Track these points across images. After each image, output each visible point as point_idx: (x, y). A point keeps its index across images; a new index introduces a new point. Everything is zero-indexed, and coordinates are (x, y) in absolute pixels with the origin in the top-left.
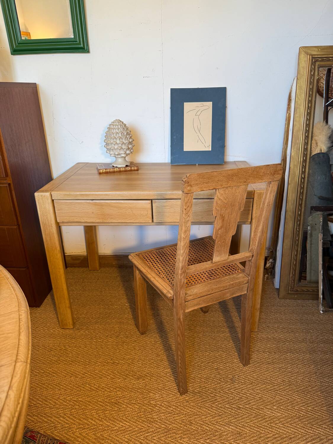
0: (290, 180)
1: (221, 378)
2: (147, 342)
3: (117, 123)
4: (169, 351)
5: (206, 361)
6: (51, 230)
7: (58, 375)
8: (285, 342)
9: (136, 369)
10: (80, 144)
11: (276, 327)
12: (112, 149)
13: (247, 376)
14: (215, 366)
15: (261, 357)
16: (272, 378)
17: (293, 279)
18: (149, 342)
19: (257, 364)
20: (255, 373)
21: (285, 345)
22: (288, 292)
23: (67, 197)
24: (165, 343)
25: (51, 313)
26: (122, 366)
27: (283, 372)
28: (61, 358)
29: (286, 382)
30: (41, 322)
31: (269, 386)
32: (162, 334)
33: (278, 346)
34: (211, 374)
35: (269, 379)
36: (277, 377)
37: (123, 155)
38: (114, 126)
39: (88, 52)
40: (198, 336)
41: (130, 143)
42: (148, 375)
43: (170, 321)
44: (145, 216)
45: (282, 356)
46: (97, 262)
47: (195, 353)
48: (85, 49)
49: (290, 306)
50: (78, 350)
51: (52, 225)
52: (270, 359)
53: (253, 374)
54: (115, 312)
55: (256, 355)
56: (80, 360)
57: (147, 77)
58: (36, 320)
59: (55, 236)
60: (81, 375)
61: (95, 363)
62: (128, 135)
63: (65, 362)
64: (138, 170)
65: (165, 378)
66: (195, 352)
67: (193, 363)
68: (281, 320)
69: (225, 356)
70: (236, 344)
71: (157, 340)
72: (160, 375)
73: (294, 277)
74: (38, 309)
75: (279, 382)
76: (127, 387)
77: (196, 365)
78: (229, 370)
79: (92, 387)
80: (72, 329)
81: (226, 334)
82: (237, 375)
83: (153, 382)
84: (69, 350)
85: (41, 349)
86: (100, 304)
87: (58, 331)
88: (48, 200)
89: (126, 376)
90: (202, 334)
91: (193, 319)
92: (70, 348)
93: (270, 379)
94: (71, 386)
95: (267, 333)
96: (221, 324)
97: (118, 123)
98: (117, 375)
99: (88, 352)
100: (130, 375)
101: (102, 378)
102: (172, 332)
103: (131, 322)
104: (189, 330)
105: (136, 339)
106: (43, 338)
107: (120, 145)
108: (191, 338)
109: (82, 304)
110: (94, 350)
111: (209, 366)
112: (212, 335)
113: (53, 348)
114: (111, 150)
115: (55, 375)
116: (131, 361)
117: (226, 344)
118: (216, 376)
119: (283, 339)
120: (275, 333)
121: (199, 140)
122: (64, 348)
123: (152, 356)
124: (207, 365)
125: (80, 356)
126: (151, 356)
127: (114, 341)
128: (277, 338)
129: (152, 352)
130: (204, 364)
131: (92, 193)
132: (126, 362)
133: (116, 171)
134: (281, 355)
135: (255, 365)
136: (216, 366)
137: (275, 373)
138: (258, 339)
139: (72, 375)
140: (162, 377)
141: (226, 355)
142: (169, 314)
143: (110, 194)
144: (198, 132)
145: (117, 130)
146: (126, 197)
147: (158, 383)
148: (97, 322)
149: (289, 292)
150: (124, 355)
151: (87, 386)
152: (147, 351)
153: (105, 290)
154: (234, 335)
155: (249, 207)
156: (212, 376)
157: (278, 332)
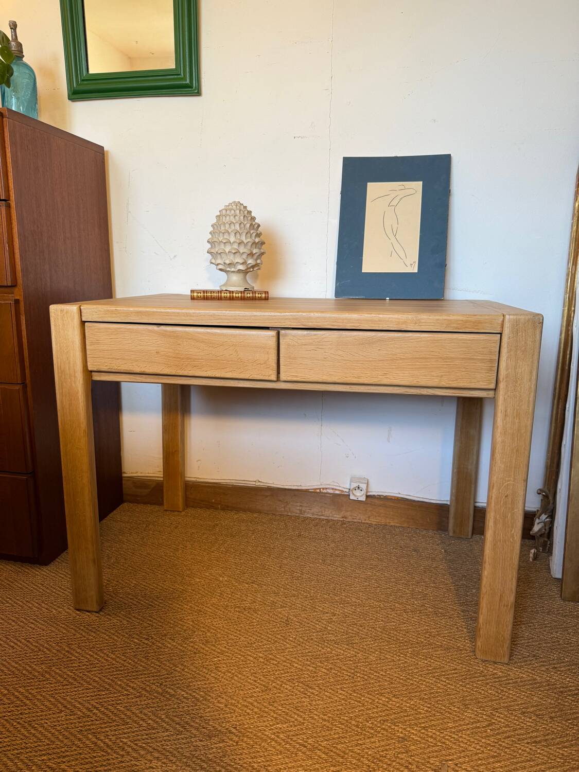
1: (410, 763)
3: (234, 207)
4: (294, 684)
5: (377, 717)
6: (73, 385)
7: (33, 704)
9: (209, 712)
10: (170, 259)
11: (554, 660)
12: (219, 252)
13: (478, 766)
14: (398, 731)
15: (515, 724)
18: (251, 659)
19: (504, 738)
20: (500, 762)
24: (288, 665)
25: (65, 578)
26: (179, 703)
28: (53, 668)
30: (40, 592)
32: (285, 645)
33: (559, 703)
34: (386, 750)
37: (241, 268)
38: (228, 212)
39: (198, 93)
40: (365, 659)
41: (256, 245)
42: (234, 731)
43: (307, 621)
44: (263, 364)
46: (181, 493)
47: (355, 694)
48: (191, 87)
50: (95, 656)
51: (76, 375)
52: (537, 731)
53: (493, 763)
54: (193, 590)
55: (502, 718)
56: (92, 677)
57: (300, 137)
58: (32, 589)
59: (80, 397)
60: (84, 710)
61: (123, 688)
62: (253, 229)
63: (59, 678)
64: (267, 300)
65: (273, 743)
67: (346, 718)
68: (567, 644)
69: (427, 711)
70: (455, 686)
71: (270, 656)
72: (263, 734)
74: (44, 568)
76: (178, 752)
77: (353, 722)
78: (433, 746)
80: (96, 612)
81: (432, 661)
82: (453, 760)
83: (244, 749)
84: (77, 655)
85: (19, 644)
86: (168, 571)
87: (67, 613)
88: (73, 320)
89: (182, 727)
90: (376, 655)
92: (79, 650)
94: (53, 731)
95: (533, 670)
96: (423, 640)
97: (236, 206)
98: (164, 721)
99: (114, 662)
100: (191, 726)
101: (127, 723)
102: (307, 644)
103: (221, 613)
104: (347, 645)
105: (224, 649)
106: (32, 623)
108: (350, 660)
109: (131, 568)
110: (128, 660)
111: (384, 729)
112: (399, 660)
113: (46, 645)
114: (219, 257)
115: (28, 702)
116: (202, 693)
117: (432, 684)
118: (399, 755)
119: (573, 688)
120: (552, 673)
121: (394, 251)
122: (67, 649)
123: (254, 688)
124: (379, 727)
125: (95, 669)
126: (250, 689)
127: (176, 648)
128: (556, 684)
129: (255, 681)
130: (372, 723)
131: (159, 310)
132: (190, 694)
133: (224, 296)
134: (568, 726)
135: (500, 743)
136: (402, 733)
138: (511, 681)
139: (63, 709)
140: (265, 741)
141: (429, 708)
142: (309, 607)
144: (392, 236)
145: (232, 217)
146: (227, 321)
147: (254, 752)
148: (150, 605)
150: (192, 678)
151: (90, 736)
152: (243, 677)
153: (183, 548)
154: (452, 665)
155: (491, 353)
156: (388, 754)
157: (559, 671)
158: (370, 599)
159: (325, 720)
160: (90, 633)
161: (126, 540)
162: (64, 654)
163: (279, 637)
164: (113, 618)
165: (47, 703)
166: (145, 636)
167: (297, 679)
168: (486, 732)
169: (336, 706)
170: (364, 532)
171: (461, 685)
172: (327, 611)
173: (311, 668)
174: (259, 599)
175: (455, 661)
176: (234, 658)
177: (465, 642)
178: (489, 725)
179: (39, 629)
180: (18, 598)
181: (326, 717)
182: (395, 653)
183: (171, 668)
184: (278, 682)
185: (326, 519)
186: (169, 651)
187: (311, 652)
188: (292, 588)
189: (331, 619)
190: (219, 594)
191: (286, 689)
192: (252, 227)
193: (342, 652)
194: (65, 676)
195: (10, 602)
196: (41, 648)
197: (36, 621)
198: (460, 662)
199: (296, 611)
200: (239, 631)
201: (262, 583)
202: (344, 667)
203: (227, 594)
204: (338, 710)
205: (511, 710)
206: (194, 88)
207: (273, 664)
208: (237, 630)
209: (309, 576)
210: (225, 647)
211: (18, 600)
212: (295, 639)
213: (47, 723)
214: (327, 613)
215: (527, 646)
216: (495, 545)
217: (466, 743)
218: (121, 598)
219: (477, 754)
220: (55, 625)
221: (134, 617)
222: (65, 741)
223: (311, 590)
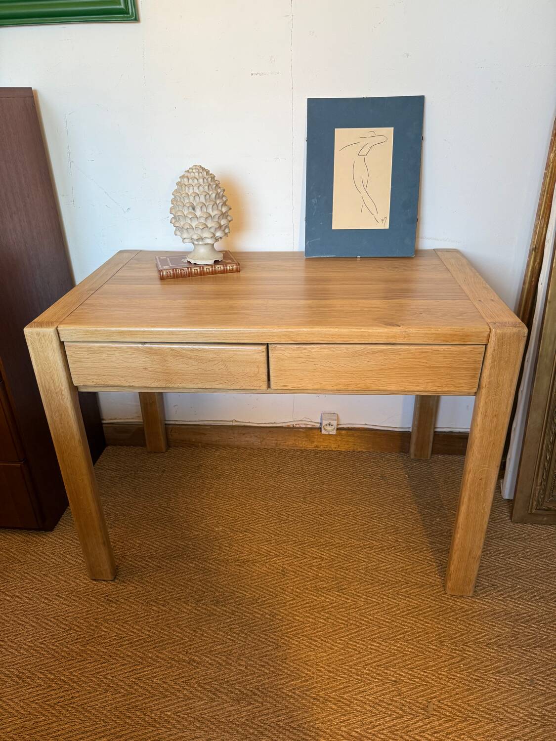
0: (551, 293)
1: (403, 705)
2: (257, 615)
3: (197, 174)
4: (299, 638)
5: (372, 663)
6: (61, 402)
7: (80, 686)
8: (528, 621)
9: (234, 676)
10: (125, 212)
11: (509, 588)
12: (186, 227)
13: (456, 700)
14: (390, 675)
15: (482, 656)
16: (507, 707)
17: (543, 487)
19: (474, 671)
20: (472, 694)
21: (529, 628)
22: (531, 511)
23: (91, 337)
24: (291, 618)
25: (72, 544)
26: (206, 670)
27: (529, 694)
29: (536, 718)
30: (53, 563)
31: (502, 725)
32: (285, 598)
33: (515, 631)
34: (383, 694)
35: (501, 710)
36: (516, 706)
37: (209, 241)
38: (191, 181)
39: (136, 19)
40: (355, 604)
41: (224, 215)
42: (257, 692)
43: (301, 570)
44: (253, 377)
45: (525, 654)
46: (162, 438)
47: (351, 643)
48: (128, 13)
49: (535, 540)
51: (63, 393)
52: (500, 661)
53: (468, 696)
54: (194, 546)
55: (472, 652)
56: (125, 651)
57: (258, 73)
58: (45, 560)
59: (70, 413)
60: (126, 687)
61: (154, 660)
62: (219, 198)
63: (95, 656)
64: (239, 272)
65: (292, 700)
66: (351, 641)
67: (347, 667)
68: (518, 570)
69: (411, 652)
70: (432, 624)
71: (275, 611)
72: (282, 692)
73: (545, 484)
74: (50, 534)
75: (521, 718)
76: (216, 719)
77: (353, 671)
78: (420, 686)
79: (147, 718)
80: (111, 580)
81: (411, 600)
82: (437, 697)
84: (105, 630)
85: (50, 624)
86: (166, 525)
87: (85, 584)
88: (51, 342)
89: (214, 694)
90: (363, 600)
91: (345, 566)
92: (106, 625)
93: (504, 709)
94: (105, 712)
95: (492, 600)
96: (400, 579)
97: (199, 173)
98: (197, 690)
99: (140, 634)
100: (220, 692)
101: (166, 696)
102: (304, 594)
103: (224, 569)
104: (338, 591)
105: (234, 609)
106: (55, 599)
107: (202, 221)
108: (342, 608)
109: (131, 526)
110: (152, 630)
111: (379, 674)
112: (383, 602)
113: (75, 623)
114: (185, 231)
115: (75, 685)
116: (223, 658)
117: (413, 624)
118: (394, 698)
120: (508, 602)
121: (364, 206)
122: (95, 624)
123: (266, 647)
124: (375, 673)
125: (125, 643)
126: (263, 648)
127: (192, 612)
128: (512, 613)
129: (266, 639)
130: (368, 670)
131: (142, 329)
132: (214, 660)
133: (195, 274)
134: (522, 653)
135: (471, 676)
136: (393, 676)
137: (513, 694)
138: (476, 614)
139: (108, 688)
140: (284, 699)
141: (412, 649)
142: (299, 553)
143: (180, 332)
144: (362, 189)
145: (195, 188)
146: (213, 338)
147: (278, 711)
148: (159, 567)
149: (534, 511)
150: (211, 643)
151: (138, 713)
152: (255, 637)
153: (175, 496)
154: (427, 602)
155: (475, 362)
156: (385, 698)
157: (513, 598)
158: (351, 538)
159: (329, 671)
160: (111, 604)
161: (120, 492)
162: (94, 631)
163: (279, 589)
164: (128, 584)
165: (92, 684)
166: (161, 602)
167: (301, 633)
168: (459, 667)
169: (337, 657)
170: (335, 461)
171: (436, 622)
172: (315, 556)
173: (311, 620)
174: (255, 550)
175: (429, 598)
176: (244, 617)
177: (435, 577)
178: (461, 660)
179: (64, 606)
180: (35, 572)
181: (330, 669)
182: (379, 595)
183: (192, 634)
184: (286, 638)
185: (300, 450)
186: (186, 616)
187: (309, 603)
188: (282, 534)
189: (321, 564)
190: (218, 548)
191: (294, 644)
192: (218, 196)
193: (335, 599)
194: (101, 654)
195: (29, 577)
196: (71, 626)
197: (59, 596)
198: (433, 598)
199: (288, 558)
200: (243, 587)
201: (254, 531)
202: (338, 616)
203: (225, 546)
204: (339, 660)
205: (477, 643)
206: (131, 13)
207: (278, 619)
208: (241, 586)
209: (295, 518)
210: (234, 606)
211: (35, 574)
212: (293, 590)
213: (97, 705)
214: (316, 558)
215: (486, 576)
216: (468, 515)
217: (445, 680)
218: (130, 561)
219: (454, 689)
220: (77, 599)
221: (147, 581)
222: (118, 721)
223: (298, 533)
